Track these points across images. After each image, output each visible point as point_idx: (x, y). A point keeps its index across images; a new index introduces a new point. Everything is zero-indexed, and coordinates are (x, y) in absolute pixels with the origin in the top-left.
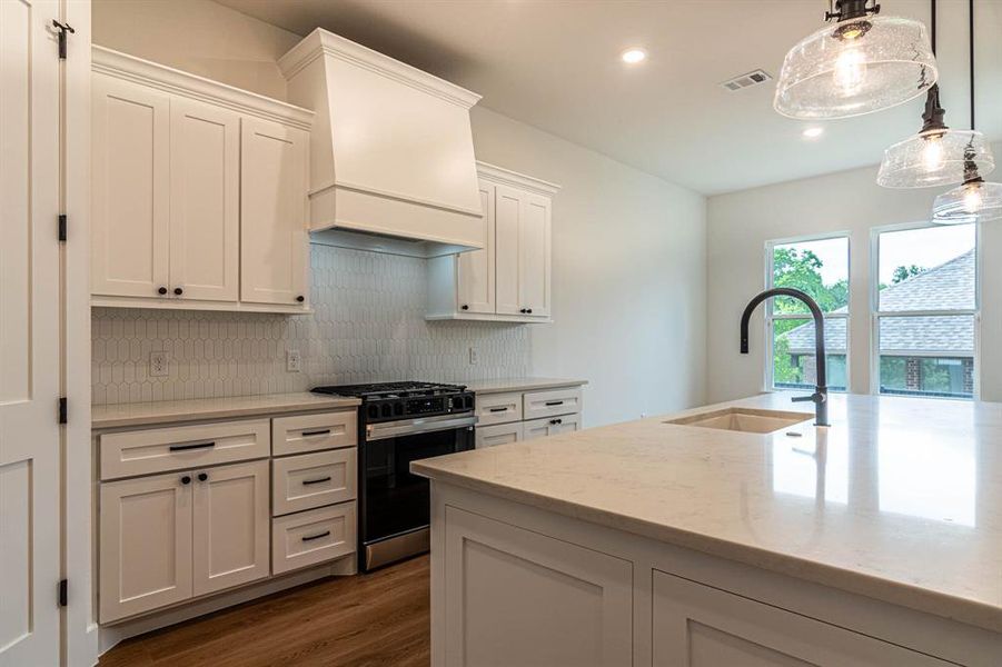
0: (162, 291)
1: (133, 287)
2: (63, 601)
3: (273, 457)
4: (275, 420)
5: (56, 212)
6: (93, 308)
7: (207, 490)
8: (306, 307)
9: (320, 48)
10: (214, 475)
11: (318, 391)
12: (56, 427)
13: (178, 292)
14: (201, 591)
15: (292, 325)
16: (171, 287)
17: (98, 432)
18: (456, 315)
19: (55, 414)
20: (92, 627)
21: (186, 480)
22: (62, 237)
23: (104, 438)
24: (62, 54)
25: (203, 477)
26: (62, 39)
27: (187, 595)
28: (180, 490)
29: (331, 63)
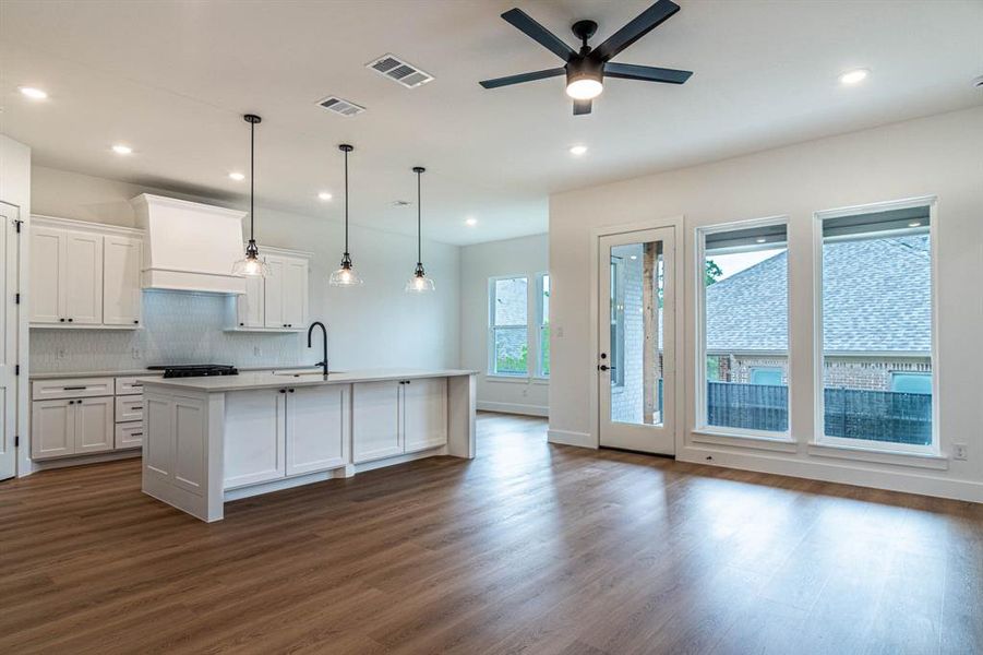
0: (62, 320)
1: (49, 319)
2: (17, 444)
3: (115, 396)
4: (117, 379)
5: (16, 293)
6: (31, 329)
7: (82, 408)
8: (140, 326)
9: (145, 201)
10: (85, 401)
11: (150, 368)
12: (15, 376)
13: (70, 320)
14: (78, 452)
15: (136, 335)
16: (67, 318)
17: (32, 380)
18: (236, 329)
19: (15, 371)
20: (28, 459)
21: (72, 403)
22: (18, 302)
23: (35, 383)
24: (18, 231)
25: (80, 402)
26: (18, 225)
27: (70, 452)
28: (69, 407)
29: (151, 207)
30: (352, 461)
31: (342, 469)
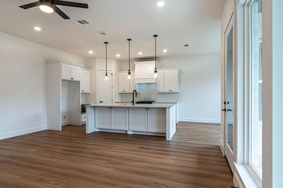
0: (124, 91)
1: (121, 91)
5: (112, 86)
26: (112, 74)
30: (129, 129)
31: (127, 131)
